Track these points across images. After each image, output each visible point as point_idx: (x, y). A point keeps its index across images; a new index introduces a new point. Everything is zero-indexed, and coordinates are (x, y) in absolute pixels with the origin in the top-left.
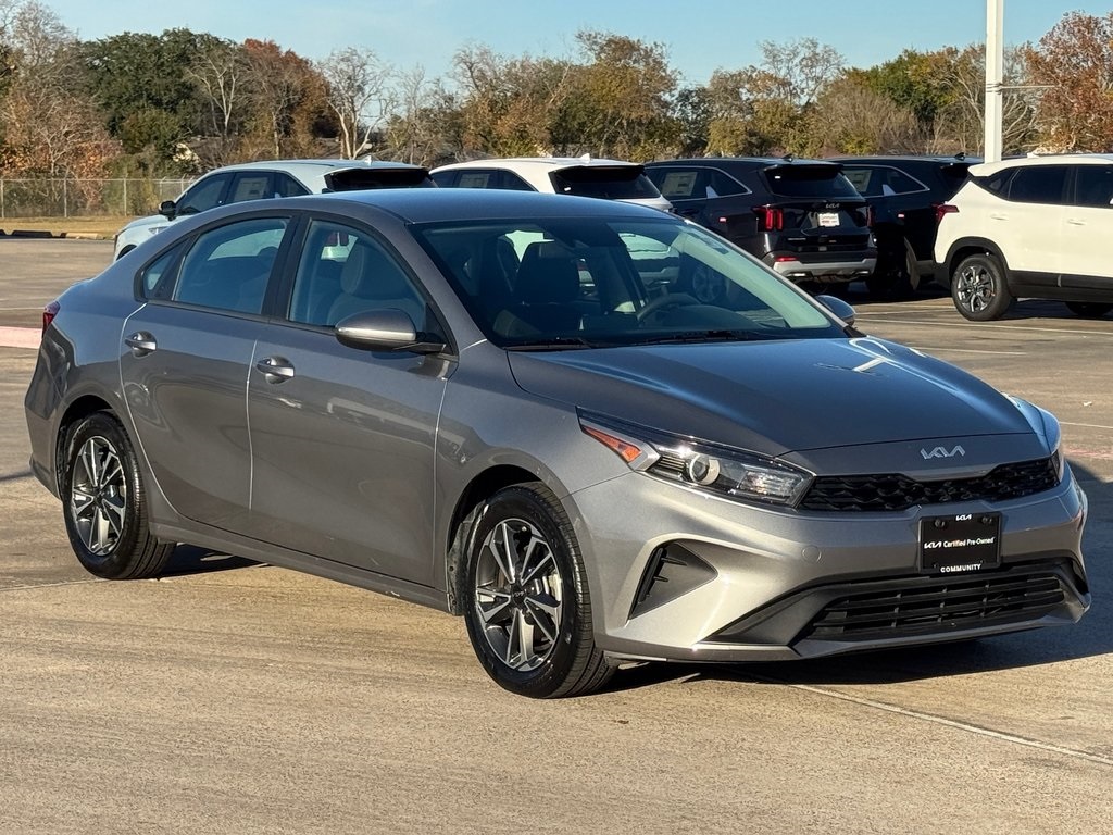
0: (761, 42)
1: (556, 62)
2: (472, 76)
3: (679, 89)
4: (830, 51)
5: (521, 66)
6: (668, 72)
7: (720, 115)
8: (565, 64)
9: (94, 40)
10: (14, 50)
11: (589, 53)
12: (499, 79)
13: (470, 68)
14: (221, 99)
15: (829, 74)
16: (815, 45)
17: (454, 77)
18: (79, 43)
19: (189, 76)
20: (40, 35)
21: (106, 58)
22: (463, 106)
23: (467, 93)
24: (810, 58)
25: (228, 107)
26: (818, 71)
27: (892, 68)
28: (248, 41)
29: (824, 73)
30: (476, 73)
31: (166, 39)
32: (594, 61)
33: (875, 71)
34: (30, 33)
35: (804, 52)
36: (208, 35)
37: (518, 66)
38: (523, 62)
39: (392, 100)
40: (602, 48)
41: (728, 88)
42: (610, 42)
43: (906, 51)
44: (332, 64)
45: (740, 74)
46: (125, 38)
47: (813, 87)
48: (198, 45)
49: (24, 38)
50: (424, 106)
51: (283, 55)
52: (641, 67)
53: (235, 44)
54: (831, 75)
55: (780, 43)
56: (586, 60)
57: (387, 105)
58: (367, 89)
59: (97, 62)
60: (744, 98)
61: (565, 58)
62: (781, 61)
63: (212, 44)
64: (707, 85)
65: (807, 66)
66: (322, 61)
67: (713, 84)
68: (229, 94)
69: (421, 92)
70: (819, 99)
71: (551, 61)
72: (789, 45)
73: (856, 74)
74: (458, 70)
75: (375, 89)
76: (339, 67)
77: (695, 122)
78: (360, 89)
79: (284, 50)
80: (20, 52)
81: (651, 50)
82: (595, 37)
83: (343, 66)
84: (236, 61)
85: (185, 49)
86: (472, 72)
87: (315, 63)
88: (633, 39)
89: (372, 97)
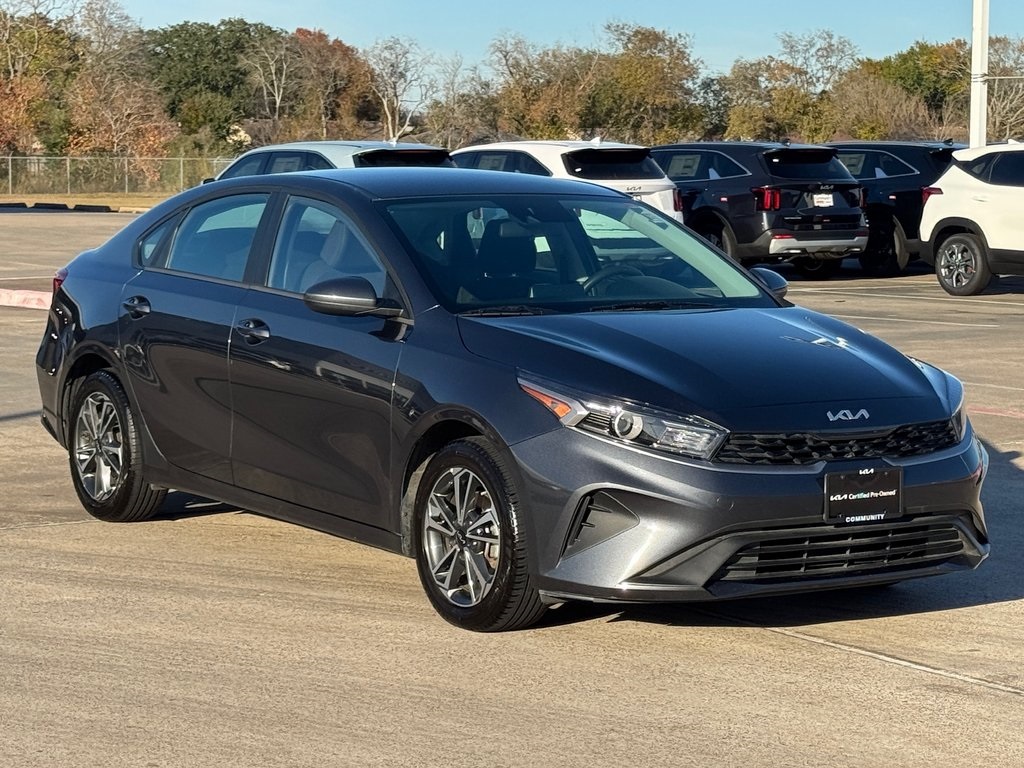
0: (780, 34)
1: (585, 51)
2: (507, 64)
3: (701, 77)
4: (845, 41)
5: (554, 56)
6: (691, 61)
7: (740, 102)
8: (594, 53)
9: (156, 29)
10: (83, 37)
11: (617, 43)
12: (532, 67)
13: (505, 57)
14: (272, 85)
15: (843, 64)
16: (831, 37)
17: (491, 65)
18: (141, 31)
19: (243, 62)
20: (106, 24)
21: (167, 45)
22: (499, 92)
23: (502, 80)
24: (826, 49)
25: (279, 91)
26: (833, 60)
27: (903, 58)
28: (299, 30)
29: (838, 62)
30: (511, 61)
31: (222, 28)
32: (622, 51)
33: (888, 61)
34: (96, 22)
35: (820, 43)
36: (262, 24)
37: (550, 54)
38: (554, 52)
39: (432, 86)
40: (629, 39)
41: (747, 76)
42: (637, 33)
43: (918, 42)
44: (377, 52)
45: (759, 64)
46: (184, 27)
47: (828, 76)
48: (252, 34)
49: (91, 26)
50: (461, 92)
51: (331, 43)
52: (665, 56)
53: (286, 32)
54: (846, 65)
55: (797, 35)
56: (614, 50)
57: (428, 90)
58: (409, 75)
59: (158, 49)
60: (763, 86)
61: (594, 47)
62: (798, 51)
63: (266, 32)
64: (728, 73)
65: (822, 56)
66: (367, 49)
67: (734, 73)
68: (280, 80)
69: (459, 79)
70: (834, 87)
71: (580, 51)
72: (806, 37)
73: (869, 64)
74: (494, 58)
75: (416, 76)
76: (383, 55)
77: (717, 108)
78: (402, 75)
79: (331, 39)
80: (88, 41)
81: (675, 41)
82: (623, 28)
83: (386, 54)
84: (287, 49)
85: (239, 37)
86: (507, 60)
87: (360, 51)
88: (659, 30)
89: (414, 83)
